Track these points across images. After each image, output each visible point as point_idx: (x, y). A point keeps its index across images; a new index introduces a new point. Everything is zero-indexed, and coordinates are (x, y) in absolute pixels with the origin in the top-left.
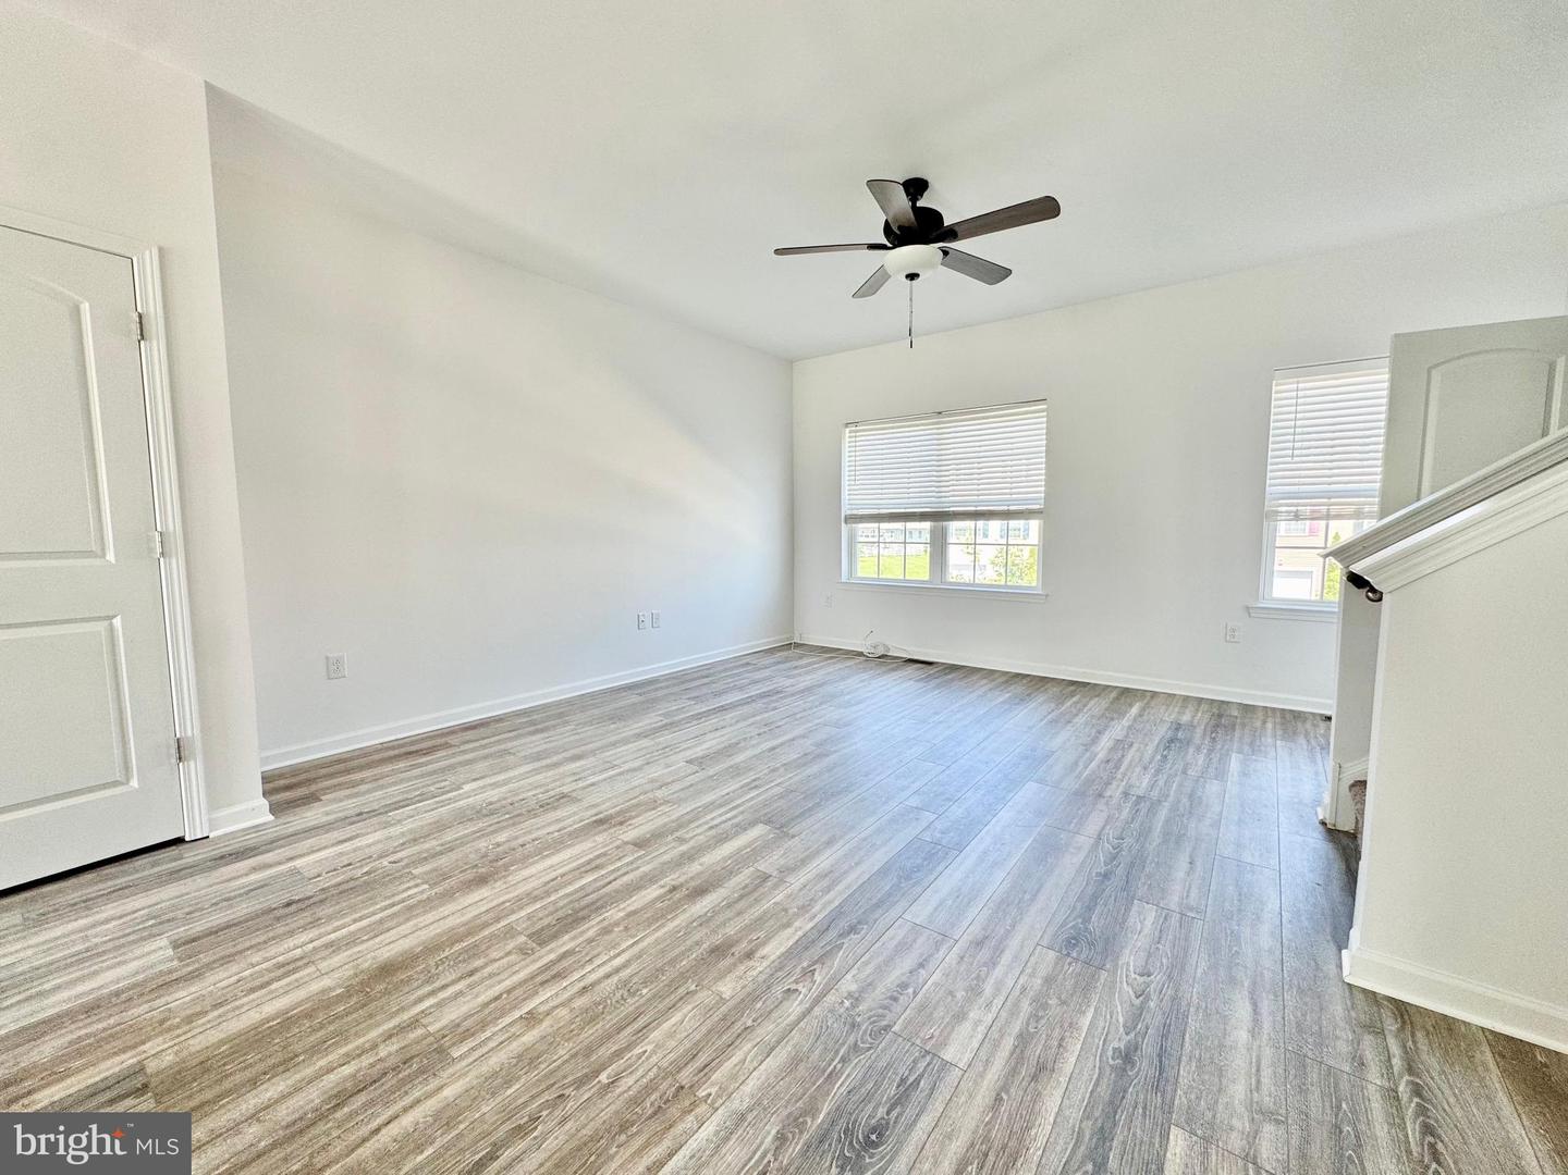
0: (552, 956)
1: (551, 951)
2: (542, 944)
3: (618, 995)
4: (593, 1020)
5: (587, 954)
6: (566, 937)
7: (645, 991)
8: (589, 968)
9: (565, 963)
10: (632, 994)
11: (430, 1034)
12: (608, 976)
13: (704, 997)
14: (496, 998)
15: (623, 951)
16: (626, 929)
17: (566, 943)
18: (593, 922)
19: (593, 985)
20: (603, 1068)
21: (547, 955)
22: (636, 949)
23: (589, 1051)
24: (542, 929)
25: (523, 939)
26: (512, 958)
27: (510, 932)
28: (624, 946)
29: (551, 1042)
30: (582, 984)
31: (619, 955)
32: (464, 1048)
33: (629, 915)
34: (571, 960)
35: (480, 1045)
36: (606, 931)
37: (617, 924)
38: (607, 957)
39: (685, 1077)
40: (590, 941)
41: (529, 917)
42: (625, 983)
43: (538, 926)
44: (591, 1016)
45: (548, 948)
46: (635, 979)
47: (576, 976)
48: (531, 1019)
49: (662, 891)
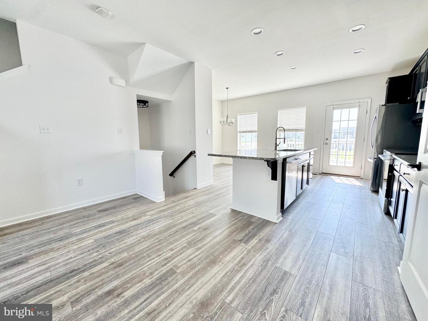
0: (168, 265)
1: (168, 267)
2: (171, 269)
3: (151, 254)
4: (158, 249)
5: (158, 265)
6: (164, 271)
7: (145, 255)
8: (158, 261)
9: (164, 262)
10: (148, 254)
11: (193, 247)
12: (153, 259)
13: (131, 253)
14: (181, 254)
15: (147, 266)
16: (144, 274)
17: (164, 269)
18: (155, 277)
19: (157, 257)
20: (157, 242)
21: (169, 265)
22: (143, 267)
23: (159, 244)
24: (172, 275)
25: (178, 271)
26: (179, 265)
27: (183, 274)
28: (147, 268)
29: (167, 246)
30: (160, 257)
31: (149, 265)
32: (184, 245)
33: (141, 281)
34: (162, 264)
35: (181, 245)
36: (151, 274)
37: (147, 276)
38: (152, 264)
39: (143, 240)
40: (156, 270)
41: (177, 281)
42: (149, 257)
43: (174, 276)
44: (159, 250)
45: (169, 268)
46: (146, 258)
47: (161, 259)
48: (172, 250)
49: (124, 294)
